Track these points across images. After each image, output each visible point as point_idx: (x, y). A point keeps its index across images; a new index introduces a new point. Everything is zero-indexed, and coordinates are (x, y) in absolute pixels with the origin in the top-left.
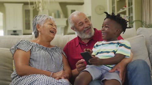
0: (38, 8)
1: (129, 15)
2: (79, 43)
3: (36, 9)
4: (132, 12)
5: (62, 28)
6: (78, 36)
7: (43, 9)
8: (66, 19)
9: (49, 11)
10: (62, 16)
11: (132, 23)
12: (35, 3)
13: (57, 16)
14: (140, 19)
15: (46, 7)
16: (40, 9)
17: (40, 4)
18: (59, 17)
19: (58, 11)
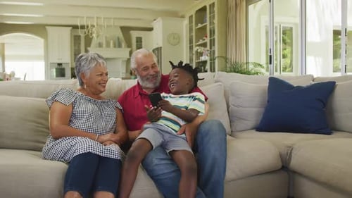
0: (91, 34)
1: (211, 48)
2: (140, 94)
3: (88, 35)
4: (214, 45)
5: (123, 61)
6: (138, 83)
7: (98, 37)
8: (129, 49)
9: (106, 37)
10: (123, 44)
11: (214, 59)
12: (88, 27)
13: (117, 44)
14: (224, 55)
15: (101, 33)
16: (94, 35)
17: (94, 29)
18: (120, 46)
19: (118, 39)
